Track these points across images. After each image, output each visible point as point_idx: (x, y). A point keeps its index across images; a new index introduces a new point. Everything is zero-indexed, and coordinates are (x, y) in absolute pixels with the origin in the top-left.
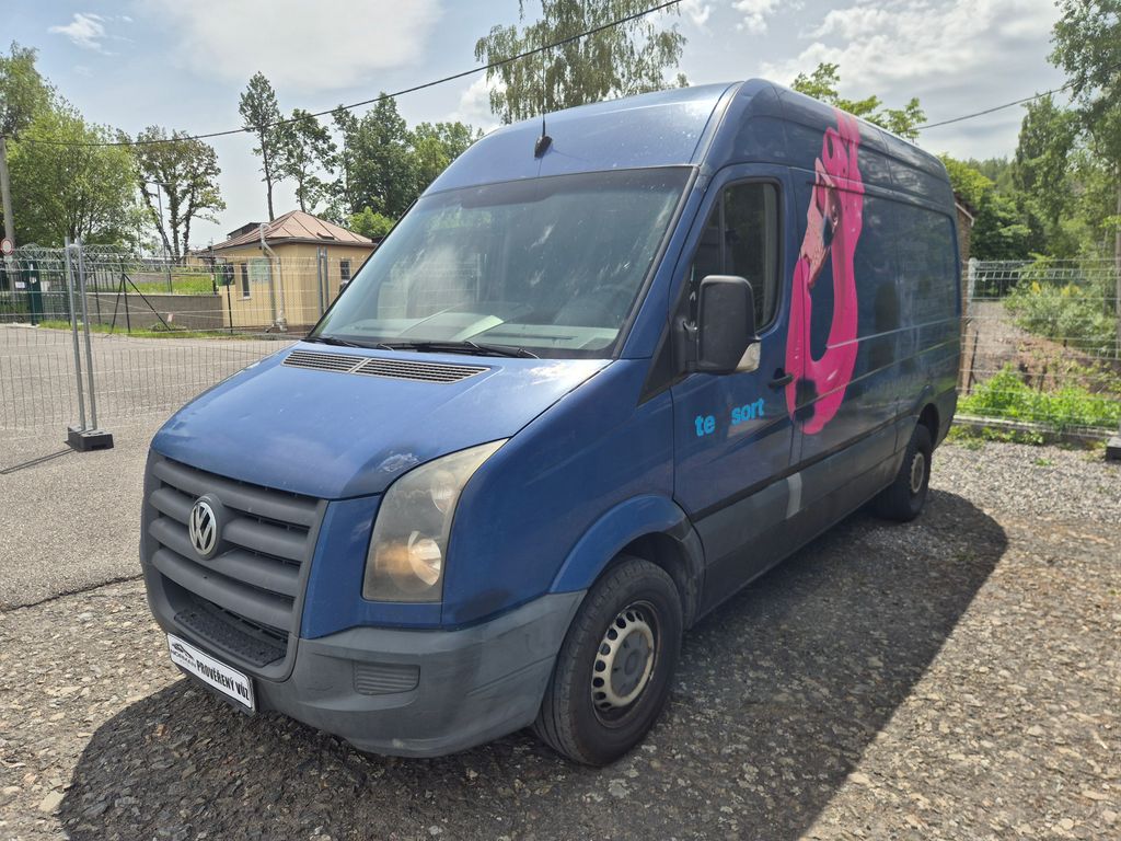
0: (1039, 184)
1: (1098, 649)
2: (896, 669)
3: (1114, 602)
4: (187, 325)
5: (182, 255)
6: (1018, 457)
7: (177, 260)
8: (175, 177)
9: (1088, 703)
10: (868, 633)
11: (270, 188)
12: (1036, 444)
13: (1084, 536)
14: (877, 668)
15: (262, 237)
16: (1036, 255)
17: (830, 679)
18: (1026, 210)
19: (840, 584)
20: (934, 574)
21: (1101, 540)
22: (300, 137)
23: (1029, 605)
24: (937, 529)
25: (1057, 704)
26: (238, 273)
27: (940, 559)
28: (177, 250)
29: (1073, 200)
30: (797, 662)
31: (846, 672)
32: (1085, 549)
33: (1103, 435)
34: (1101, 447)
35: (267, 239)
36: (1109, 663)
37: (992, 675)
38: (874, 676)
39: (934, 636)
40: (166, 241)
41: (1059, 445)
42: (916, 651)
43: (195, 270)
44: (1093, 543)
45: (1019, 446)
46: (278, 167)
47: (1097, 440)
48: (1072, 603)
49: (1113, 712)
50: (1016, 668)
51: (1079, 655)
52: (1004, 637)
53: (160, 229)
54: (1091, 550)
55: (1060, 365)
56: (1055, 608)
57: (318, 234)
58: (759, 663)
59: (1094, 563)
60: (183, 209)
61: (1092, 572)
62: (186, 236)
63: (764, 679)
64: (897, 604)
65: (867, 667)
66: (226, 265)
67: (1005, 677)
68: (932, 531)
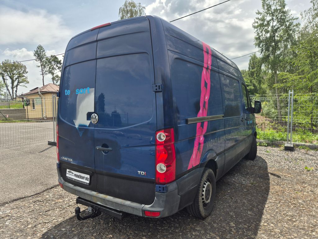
0: (255, 76)
1: (297, 214)
2: (239, 227)
3: (298, 196)
4: (14, 118)
5: (14, 97)
6: (261, 150)
7: (13, 99)
8: (14, 74)
9: (299, 234)
10: (229, 213)
11: (43, 77)
12: (265, 146)
13: (284, 174)
14: (233, 227)
15: (39, 91)
16: (256, 94)
17: (219, 233)
18: (252, 82)
19: (218, 196)
20: (245, 190)
21: (289, 175)
22: (53, 63)
23: (274, 199)
24: (243, 174)
25: (290, 235)
26: (31, 102)
27: (246, 185)
28: (13, 96)
29: (264, 80)
30: (208, 227)
31: (224, 229)
32: (286, 179)
33: (283, 143)
34: (282, 146)
35: (40, 92)
36: (302, 218)
37: (269, 226)
38: (233, 230)
39: (249, 213)
40: (9, 93)
41: (272, 146)
42: (244, 219)
43: (18, 101)
44: (287, 176)
45: (261, 147)
46: (46, 71)
47: (281, 144)
48: (286, 197)
49: (307, 237)
50: (275, 222)
51: (292, 216)
52: (269, 212)
53: (8, 90)
54: (287, 179)
55: (265, 123)
56: (282, 200)
57: (57, 90)
58: (196, 228)
59: (289, 183)
60: (15, 83)
61: (289, 186)
62: (16, 91)
63: (198, 235)
64: (236, 202)
65: (230, 227)
66: (27, 100)
67: (273, 227)
68: (242, 175)
